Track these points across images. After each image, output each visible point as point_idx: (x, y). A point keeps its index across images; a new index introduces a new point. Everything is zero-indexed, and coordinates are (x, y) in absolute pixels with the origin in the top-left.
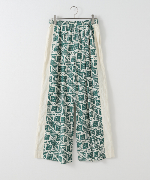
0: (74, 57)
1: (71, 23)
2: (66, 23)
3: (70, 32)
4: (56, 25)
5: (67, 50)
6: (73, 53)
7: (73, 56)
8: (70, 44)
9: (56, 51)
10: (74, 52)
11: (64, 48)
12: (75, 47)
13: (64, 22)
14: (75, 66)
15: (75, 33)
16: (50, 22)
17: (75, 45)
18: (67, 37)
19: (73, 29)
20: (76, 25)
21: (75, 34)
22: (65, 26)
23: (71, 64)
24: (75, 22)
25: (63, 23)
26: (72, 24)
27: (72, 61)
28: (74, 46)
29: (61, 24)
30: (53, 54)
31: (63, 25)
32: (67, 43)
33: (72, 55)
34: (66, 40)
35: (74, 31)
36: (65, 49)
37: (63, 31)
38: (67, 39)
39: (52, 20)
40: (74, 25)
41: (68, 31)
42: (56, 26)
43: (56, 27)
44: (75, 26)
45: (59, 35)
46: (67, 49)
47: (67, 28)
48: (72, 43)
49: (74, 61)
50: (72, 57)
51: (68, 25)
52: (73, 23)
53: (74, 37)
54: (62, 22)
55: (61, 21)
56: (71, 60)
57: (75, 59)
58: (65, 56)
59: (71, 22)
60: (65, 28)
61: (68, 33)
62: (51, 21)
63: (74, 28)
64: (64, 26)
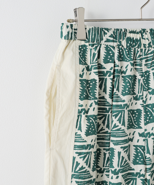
0: (144, 150)
1: (132, 36)
2: (118, 34)
3: (130, 67)
4: (83, 43)
5: (123, 127)
6: (141, 135)
7: (140, 147)
8: (130, 108)
9: (94, 133)
10: (141, 131)
11: (115, 121)
12: (146, 115)
13: (111, 32)
14: (148, 177)
15: (144, 69)
16: (65, 34)
17: (145, 109)
18: (122, 83)
19: (140, 56)
20: (147, 42)
21: (146, 72)
22: (115, 44)
23: (135, 172)
24: (144, 30)
25: (109, 34)
26: (137, 40)
27: (137, 163)
28: (143, 114)
29: (102, 39)
30: (85, 144)
31: (108, 41)
32: (122, 103)
33: (135, 142)
34: (120, 94)
35: (144, 61)
36: (118, 123)
37: (108, 62)
38: (121, 89)
39: (72, 26)
40: (143, 42)
41: (125, 64)
42: (85, 46)
43: (83, 51)
44: (145, 45)
45: (97, 78)
46: (124, 124)
47: (120, 53)
48: (135, 101)
49: (144, 163)
50: (136, 149)
51: (124, 43)
52: (138, 36)
53: (141, 81)
54: (105, 33)
55: (102, 29)
56: (132, 158)
57: (148, 156)
58: (118, 149)
59: (131, 32)
60: (114, 54)
61: (124, 69)
62: (69, 29)
63: (141, 50)
64: (111, 44)
